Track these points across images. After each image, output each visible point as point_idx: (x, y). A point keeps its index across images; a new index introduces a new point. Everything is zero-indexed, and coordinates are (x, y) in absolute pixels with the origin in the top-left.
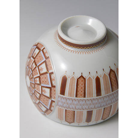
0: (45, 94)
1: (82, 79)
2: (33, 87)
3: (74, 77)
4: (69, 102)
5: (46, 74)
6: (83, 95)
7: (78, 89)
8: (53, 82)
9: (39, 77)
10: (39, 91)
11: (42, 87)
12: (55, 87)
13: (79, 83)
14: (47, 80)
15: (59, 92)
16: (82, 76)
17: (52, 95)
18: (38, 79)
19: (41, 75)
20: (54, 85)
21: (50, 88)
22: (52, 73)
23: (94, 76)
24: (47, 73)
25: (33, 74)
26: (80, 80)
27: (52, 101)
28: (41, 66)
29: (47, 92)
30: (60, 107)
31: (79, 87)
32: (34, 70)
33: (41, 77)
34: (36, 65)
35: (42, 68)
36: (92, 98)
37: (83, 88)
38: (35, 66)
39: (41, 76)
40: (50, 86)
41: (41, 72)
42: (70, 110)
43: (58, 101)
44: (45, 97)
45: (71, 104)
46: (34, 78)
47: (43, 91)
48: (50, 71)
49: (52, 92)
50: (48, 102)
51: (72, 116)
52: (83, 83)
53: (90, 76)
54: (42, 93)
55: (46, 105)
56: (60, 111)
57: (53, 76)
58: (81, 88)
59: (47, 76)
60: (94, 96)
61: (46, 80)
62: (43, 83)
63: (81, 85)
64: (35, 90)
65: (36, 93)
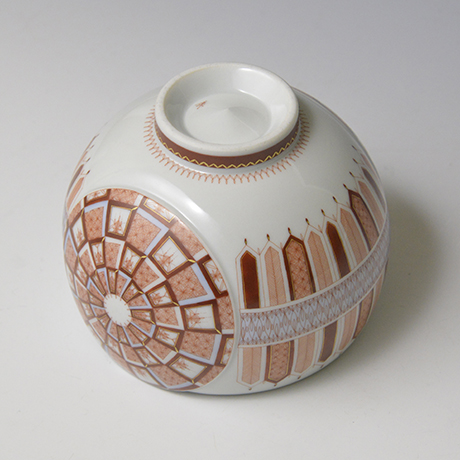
0: (197, 326)
1: (294, 245)
2: (148, 322)
3: (273, 246)
4: (277, 322)
5: (189, 269)
6: (308, 288)
7: (294, 277)
8: (218, 283)
9: (166, 284)
10: (177, 323)
11: (183, 308)
12: (225, 293)
13: (290, 258)
14: (197, 282)
15: (243, 304)
16: (291, 237)
17: (222, 320)
18: (163, 291)
19: (169, 275)
20: (224, 289)
21: (213, 303)
22: (208, 258)
23: (319, 224)
24: (188, 264)
25: (138, 282)
26: (291, 250)
27: (225, 337)
28: (160, 252)
29: (205, 317)
30: (250, 346)
31: (292, 269)
32: (140, 269)
33: (173, 281)
34: (140, 254)
35: (168, 255)
36: (332, 286)
37: (305, 269)
38: (136, 259)
39: (170, 280)
40: (210, 296)
41: (166, 268)
42: (280, 342)
43: (243, 331)
44: (200, 335)
45: (282, 325)
46: (146, 294)
47: (191, 318)
48: (198, 256)
49: (220, 311)
50: (212, 346)
51: (285, 358)
52: (299, 255)
53: (310, 229)
54: (186, 325)
55: (203, 356)
56: (251, 356)
57: (210, 267)
58: (298, 270)
59: (193, 273)
60: (334, 280)
61: (193, 286)
62: (184, 295)
63: (297, 263)
64: (157, 327)
65: (161, 334)
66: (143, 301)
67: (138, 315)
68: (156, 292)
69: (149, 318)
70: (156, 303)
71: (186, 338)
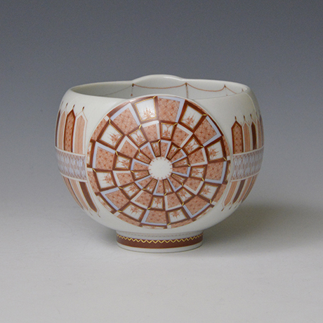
2: (136, 171)
5: (120, 207)
8: (102, 200)
9: (130, 198)
18: (131, 194)
19: (130, 203)
20: (98, 197)
21: (101, 189)
27: (90, 165)
39: (128, 201)
40: (103, 193)
41: (133, 206)
46: (140, 190)
54: (112, 174)
55: (101, 150)
61: (114, 199)
62: (117, 193)
64: (129, 169)
65: (127, 164)
66: (141, 184)
67: (144, 173)
68: (134, 192)
69: (136, 174)
70: (133, 186)
71: (111, 164)
